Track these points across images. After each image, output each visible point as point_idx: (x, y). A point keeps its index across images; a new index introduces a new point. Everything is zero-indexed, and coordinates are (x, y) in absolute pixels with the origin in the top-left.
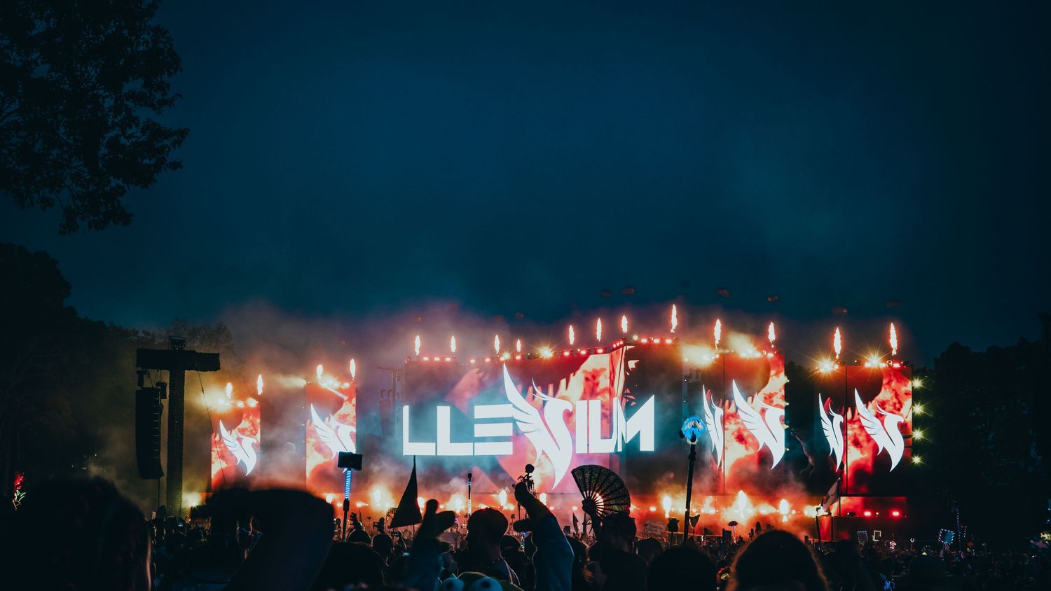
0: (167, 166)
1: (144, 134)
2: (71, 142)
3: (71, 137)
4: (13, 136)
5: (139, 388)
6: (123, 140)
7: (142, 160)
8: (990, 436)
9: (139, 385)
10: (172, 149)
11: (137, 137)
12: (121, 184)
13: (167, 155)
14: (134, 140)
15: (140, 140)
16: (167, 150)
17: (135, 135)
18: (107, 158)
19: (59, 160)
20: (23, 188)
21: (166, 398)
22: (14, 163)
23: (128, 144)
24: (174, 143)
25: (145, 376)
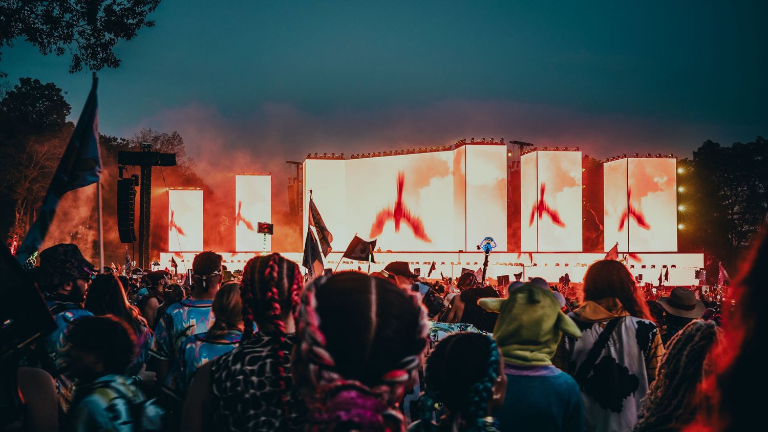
0: (145, 24)
1: (129, 2)
2: (79, 9)
3: (79, 5)
4: (39, 5)
5: (120, 179)
6: (115, 7)
7: (127, 21)
8: (736, 208)
9: (119, 177)
10: (149, 13)
11: (124, 5)
12: (113, 37)
13: (145, 17)
14: (122, 7)
15: (127, 6)
16: (145, 13)
17: (123, 3)
18: (103, 19)
19: (71, 21)
20: (45, 41)
21: (138, 186)
22: (39, 23)
23: (118, 9)
24: (150, 9)
25: (124, 171)
